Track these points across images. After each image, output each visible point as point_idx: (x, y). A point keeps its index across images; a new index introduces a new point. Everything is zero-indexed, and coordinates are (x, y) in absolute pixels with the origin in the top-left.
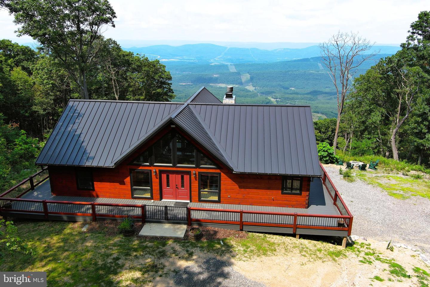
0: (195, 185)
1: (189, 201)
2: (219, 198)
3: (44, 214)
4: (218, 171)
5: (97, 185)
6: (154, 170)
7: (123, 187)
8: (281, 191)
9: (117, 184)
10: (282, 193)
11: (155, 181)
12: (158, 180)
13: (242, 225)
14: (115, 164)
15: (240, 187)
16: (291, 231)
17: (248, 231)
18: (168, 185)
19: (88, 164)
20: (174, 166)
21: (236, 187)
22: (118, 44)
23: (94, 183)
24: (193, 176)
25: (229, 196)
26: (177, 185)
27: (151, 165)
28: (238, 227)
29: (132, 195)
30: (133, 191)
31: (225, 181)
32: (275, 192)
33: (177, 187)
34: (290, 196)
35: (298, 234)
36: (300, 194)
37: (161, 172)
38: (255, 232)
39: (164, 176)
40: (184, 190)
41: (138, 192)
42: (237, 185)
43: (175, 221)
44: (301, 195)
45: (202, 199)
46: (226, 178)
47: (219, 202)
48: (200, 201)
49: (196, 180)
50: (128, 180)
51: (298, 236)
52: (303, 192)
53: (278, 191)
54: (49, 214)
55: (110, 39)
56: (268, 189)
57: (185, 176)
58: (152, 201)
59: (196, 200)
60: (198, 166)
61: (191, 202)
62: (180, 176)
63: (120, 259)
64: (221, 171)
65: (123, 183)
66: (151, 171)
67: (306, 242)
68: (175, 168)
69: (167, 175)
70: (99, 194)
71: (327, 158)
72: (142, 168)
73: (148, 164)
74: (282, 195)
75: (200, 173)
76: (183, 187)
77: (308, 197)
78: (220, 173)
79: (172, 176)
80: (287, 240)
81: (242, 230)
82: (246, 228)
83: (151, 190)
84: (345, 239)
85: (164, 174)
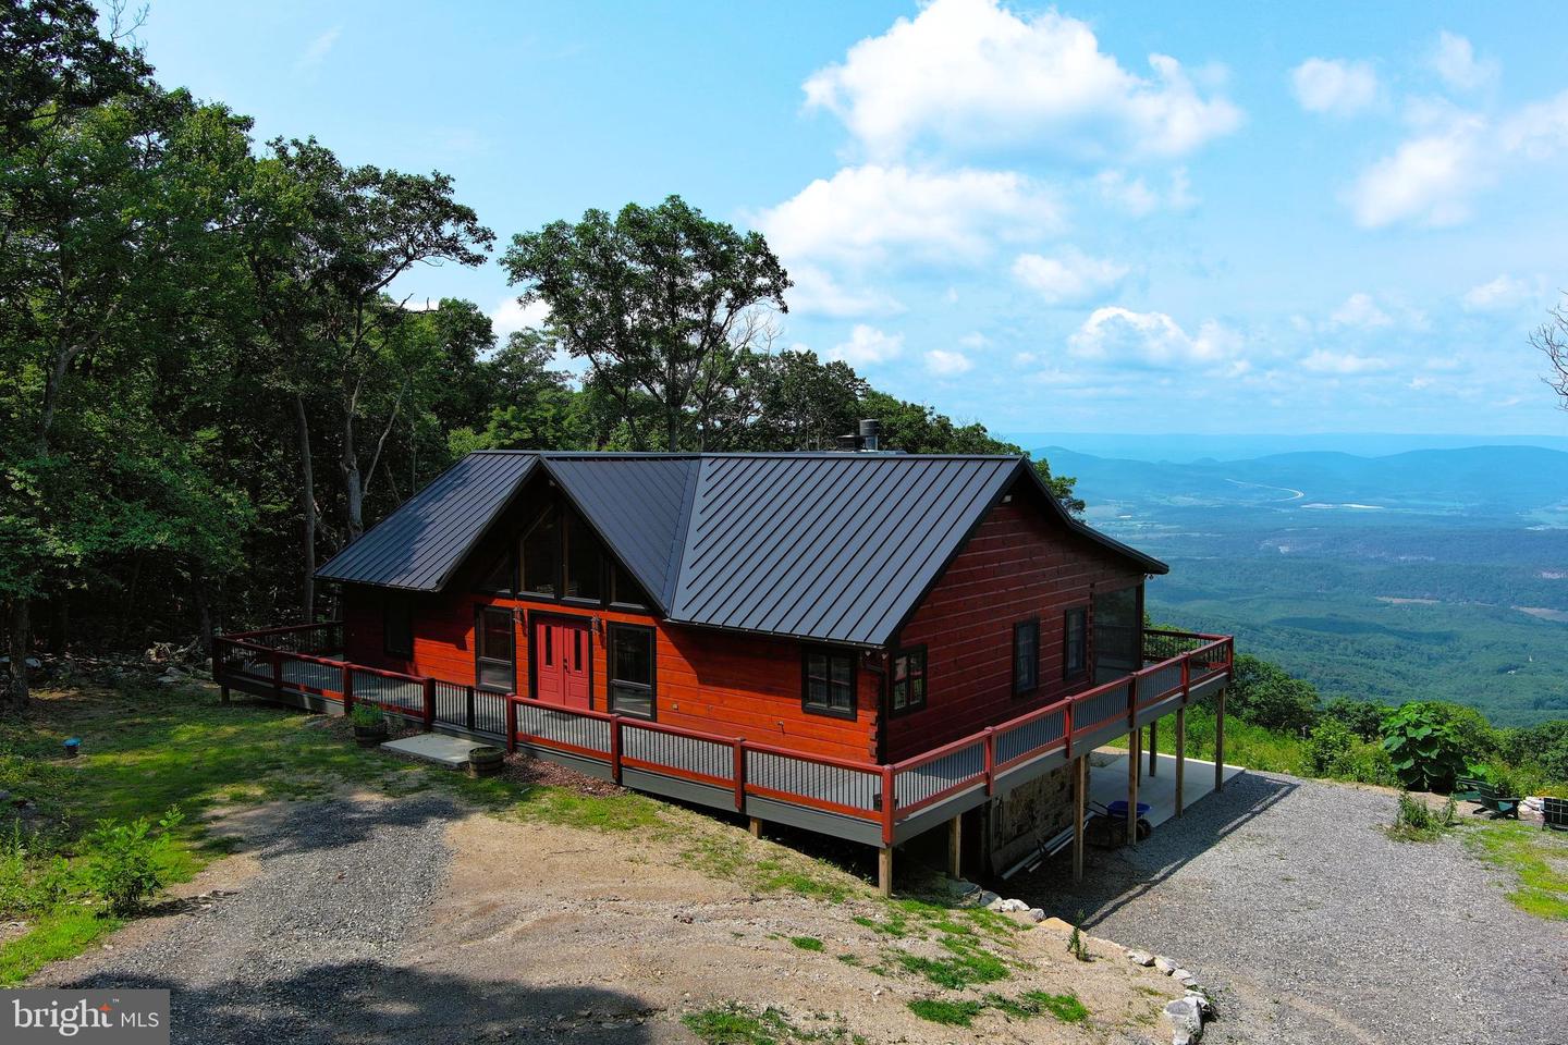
0: (601, 662)
2: (654, 710)
3: (272, 686)
4: (648, 621)
5: (421, 645)
6: (515, 605)
7: (462, 654)
8: (801, 701)
9: (452, 647)
10: (806, 710)
11: (522, 641)
12: (527, 641)
13: (617, 766)
14: (438, 582)
15: (704, 679)
17: (634, 789)
18: (549, 662)
20: (557, 601)
21: (689, 676)
23: (417, 639)
24: (596, 633)
25: (676, 707)
26: (566, 662)
27: (514, 596)
28: (608, 774)
29: (479, 680)
30: (479, 668)
31: (669, 661)
32: (785, 702)
33: (565, 667)
34: (827, 719)
35: (755, 819)
36: (853, 717)
37: (535, 618)
38: (647, 794)
39: (541, 630)
40: (579, 680)
41: (487, 674)
42: (691, 670)
43: (487, 734)
44: (855, 721)
45: (616, 708)
46: (667, 647)
47: (652, 721)
49: (603, 648)
50: (470, 636)
51: (754, 826)
52: (859, 712)
53: (793, 699)
56: (768, 691)
59: (603, 709)
60: (604, 606)
62: (572, 631)
64: (656, 622)
65: (462, 646)
66: (512, 611)
68: (562, 605)
69: (546, 628)
71: (1408, 764)
72: (497, 603)
73: (508, 591)
74: (804, 716)
75: (608, 623)
76: (578, 666)
77: (873, 731)
78: (654, 629)
79: (556, 631)
80: (714, 827)
81: (619, 782)
82: (629, 778)
83: (512, 671)
84: (882, 857)
85: (541, 624)
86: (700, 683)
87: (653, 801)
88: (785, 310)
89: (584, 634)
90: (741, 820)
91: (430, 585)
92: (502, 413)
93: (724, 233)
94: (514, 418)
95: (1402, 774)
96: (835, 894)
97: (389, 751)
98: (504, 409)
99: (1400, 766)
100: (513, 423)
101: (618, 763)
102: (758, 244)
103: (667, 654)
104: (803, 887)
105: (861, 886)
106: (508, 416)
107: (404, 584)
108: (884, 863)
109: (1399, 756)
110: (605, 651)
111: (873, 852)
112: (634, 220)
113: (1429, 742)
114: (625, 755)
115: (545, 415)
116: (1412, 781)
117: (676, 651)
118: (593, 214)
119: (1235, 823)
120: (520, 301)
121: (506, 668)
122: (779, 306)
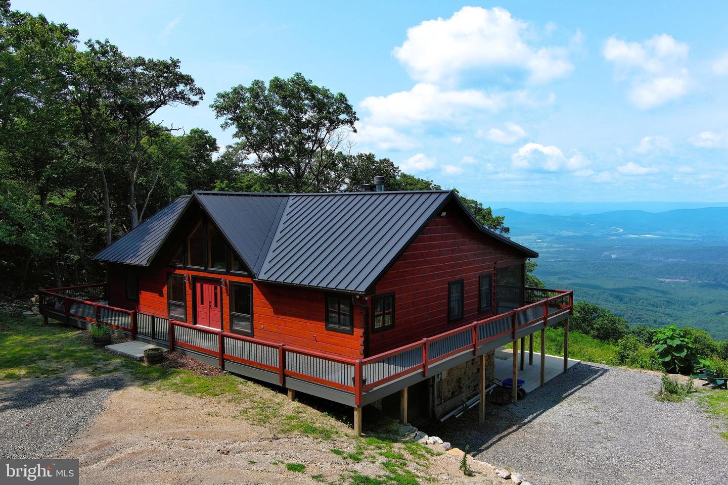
0: (227, 303)
2: (252, 328)
3: (65, 316)
4: (248, 280)
5: (143, 295)
6: (185, 273)
7: (161, 299)
8: (324, 323)
9: (156, 295)
10: (327, 329)
11: (189, 292)
12: (192, 292)
14: (148, 261)
15: (277, 312)
16: (276, 381)
17: (230, 372)
18: (202, 303)
20: (205, 270)
21: (269, 310)
23: (141, 291)
24: (224, 289)
25: (263, 326)
26: (210, 303)
27: (184, 268)
28: (216, 363)
29: (169, 313)
30: (169, 307)
32: (317, 324)
33: (210, 306)
34: (338, 334)
35: (290, 391)
36: (351, 332)
37: (195, 279)
38: (238, 375)
39: (198, 285)
40: (216, 312)
41: (173, 309)
42: (270, 307)
43: (160, 341)
44: (353, 334)
45: (234, 328)
46: (259, 294)
47: (251, 335)
48: (232, 331)
49: (227, 295)
50: (165, 289)
52: (355, 329)
53: (321, 323)
54: (71, 317)
56: (309, 317)
59: (227, 328)
60: (227, 273)
62: (213, 286)
64: (252, 281)
65: (161, 295)
66: (184, 276)
68: (207, 273)
69: (201, 285)
71: (668, 359)
72: (178, 272)
73: (182, 266)
74: (326, 332)
75: (230, 281)
76: (216, 306)
77: (362, 340)
78: (252, 285)
79: (206, 286)
80: (268, 394)
81: (223, 369)
82: (229, 366)
83: (185, 307)
84: (356, 413)
85: (198, 283)
86: (274, 314)
87: (239, 379)
88: (355, 131)
89: (218, 288)
90: (283, 390)
91: (144, 263)
92: (221, 184)
93: (325, 93)
94: (227, 187)
95: (665, 364)
96: (326, 435)
97: (108, 350)
98: (222, 182)
99: (663, 360)
100: (226, 189)
101: (223, 357)
102: (342, 99)
103: (258, 298)
104: (309, 430)
105: (344, 428)
106: (224, 186)
107: (132, 262)
108: (357, 416)
109: (663, 354)
110: (228, 297)
111: (352, 410)
112: (277, 85)
113: (679, 348)
114: (226, 353)
115: (242, 185)
116: (669, 368)
117: (263, 297)
118: (257, 82)
119: (573, 390)
120: (222, 126)
121: (180, 306)
122: (352, 130)
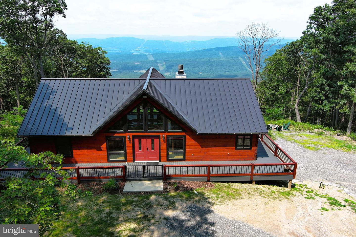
0: (164, 146)
1: (158, 161)
2: (184, 157)
4: (183, 134)
5: (76, 152)
6: (127, 135)
7: (99, 152)
8: (235, 147)
9: (94, 151)
10: (236, 149)
11: (129, 146)
12: (131, 145)
13: (209, 177)
14: (93, 132)
15: (202, 146)
16: (249, 179)
17: (214, 182)
18: (140, 149)
19: (68, 134)
20: (146, 131)
21: (199, 146)
22: (64, 33)
23: (73, 150)
24: (162, 140)
25: (193, 155)
26: (148, 148)
27: (125, 132)
28: (206, 179)
29: (108, 158)
30: (108, 155)
31: (190, 142)
32: (230, 148)
33: (148, 150)
34: (242, 151)
35: (254, 181)
36: (250, 149)
37: (134, 137)
38: (220, 182)
39: (137, 141)
41: (112, 156)
43: (152, 178)
45: (169, 158)
46: (190, 140)
47: (184, 160)
48: (168, 160)
49: (165, 143)
50: (104, 146)
51: (254, 183)
52: (252, 147)
53: (233, 147)
55: (57, 29)
56: (225, 146)
57: (155, 140)
58: (127, 163)
59: (165, 159)
60: (166, 131)
61: (160, 161)
62: (150, 140)
63: (113, 213)
65: (99, 149)
66: (125, 137)
67: (261, 186)
68: (147, 133)
69: (139, 140)
70: (77, 160)
72: (116, 135)
73: (122, 131)
74: (236, 151)
75: (168, 136)
76: (153, 149)
77: (256, 151)
78: (185, 135)
79: (143, 140)
80: (247, 186)
81: (208, 181)
82: (213, 179)
83: (125, 154)
85: (136, 139)
87: (224, 184)
88: (64, 16)
90: (251, 182)
91: (89, 133)
114: (212, 174)
117: (193, 141)
